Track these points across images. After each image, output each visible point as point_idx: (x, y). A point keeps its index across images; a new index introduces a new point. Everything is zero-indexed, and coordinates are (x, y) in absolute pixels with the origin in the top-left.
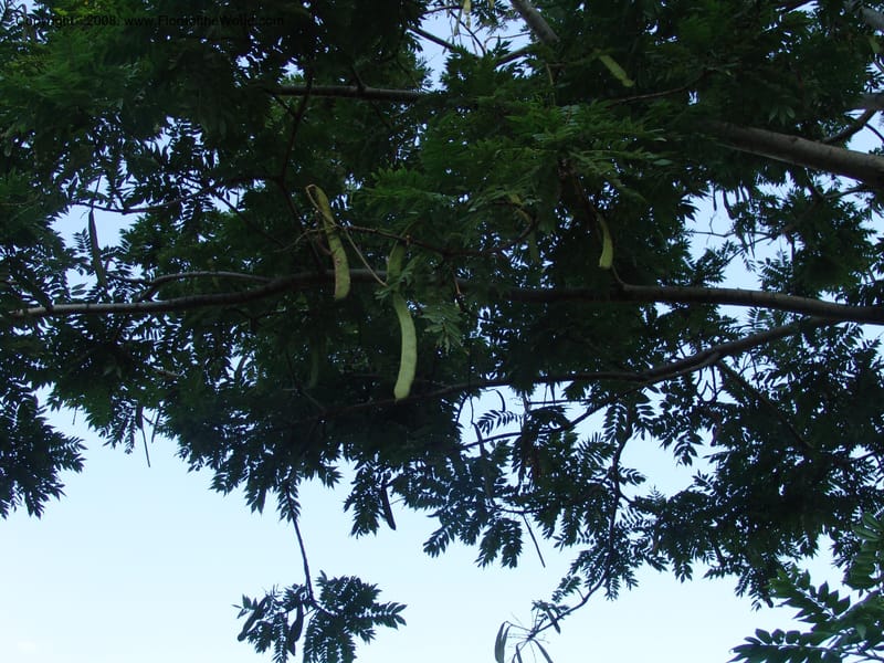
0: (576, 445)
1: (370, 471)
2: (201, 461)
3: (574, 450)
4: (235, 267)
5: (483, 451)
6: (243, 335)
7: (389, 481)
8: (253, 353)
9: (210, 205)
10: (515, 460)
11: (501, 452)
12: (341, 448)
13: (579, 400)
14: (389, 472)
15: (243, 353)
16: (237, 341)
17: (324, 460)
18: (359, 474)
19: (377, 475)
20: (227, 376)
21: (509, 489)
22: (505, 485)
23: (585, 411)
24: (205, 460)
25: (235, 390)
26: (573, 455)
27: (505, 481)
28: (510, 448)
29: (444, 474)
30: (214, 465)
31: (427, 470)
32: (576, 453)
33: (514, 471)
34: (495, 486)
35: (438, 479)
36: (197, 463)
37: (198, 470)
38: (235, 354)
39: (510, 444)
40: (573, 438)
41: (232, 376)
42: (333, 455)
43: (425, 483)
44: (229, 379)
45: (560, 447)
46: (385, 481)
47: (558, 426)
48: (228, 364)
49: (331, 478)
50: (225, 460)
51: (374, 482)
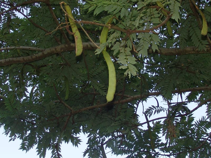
0: (193, 123)
1: (95, 138)
2: (15, 136)
3: (193, 125)
4: (27, 44)
5: (149, 126)
6: (33, 77)
7: (104, 142)
8: (38, 85)
9: (14, 15)
10: (164, 130)
11: (157, 127)
12: (81, 128)
13: (194, 101)
14: (104, 138)
15: (33, 85)
16: (30, 79)
17: (73, 134)
18: (89, 140)
19: (98, 139)
20: (26, 96)
21: (162, 144)
22: (160, 142)
23: (197, 106)
24: (17, 136)
25: (31, 102)
26: (192, 127)
27: (160, 140)
28: (162, 125)
29: (131, 138)
30: (21, 138)
31: (122, 136)
32: (194, 126)
33: (163, 135)
34: (155, 143)
35: (128, 141)
36: (13, 137)
37: (14, 140)
38: (29, 86)
39: (161, 123)
40: (192, 119)
41: (29, 96)
42: (78, 131)
43: (122, 143)
44: (27, 97)
45: (186, 124)
46: (102, 142)
47: (184, 113)
48: (26, 90)
49: (76, 142)
50: (26, 135)
51: (97, 143)
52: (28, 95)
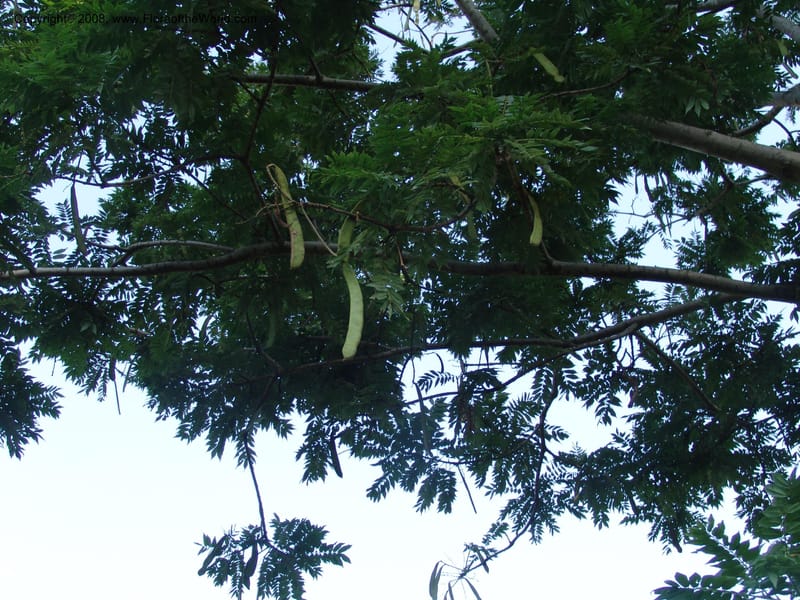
0: (507, 404)
1: (320, 424)
2: (168, 411)
3: (505, 408)
4: (201, 237)
5: (423, 407)
6: (208, 298)
7: (337, 433)
8: (217, 313)
9: (180, 180)
10: (452, 417)
11: (439, 408)
12: (295, 402)
13: (511, 364)
14: (337, 426)
15: (208, 313)
16: (203, 302)
17: (279, 413)
18: (310, 427)
19: (326, 427)
20: (192, 335)
21: (446, 442)
22: (442, 438)
23: (516, 374)
24: (172, 411)
25: (200, 348)
26: (504, 412)
27: (442, 434)
28: (447, 405)
29: (388, 428)
30: (179, 416)
31: (372, 424)
32: (507, 411)
33: (451, 426)
34: (432, 439)
35: (382, 432)
36: (164, 413)
37: (164, 419)
38: (201, 314)
39: (446, 401)
40: (504, 397)
42: (287, 409)
43: (370, 435)
44: (195, 338)
45: (492, 405)
46: (333, 433)
47: (491, 387)
48: (194, 324)
49: (285, 429)
50: (189, 411)
51: (323, 434)
52: (197, 333)
